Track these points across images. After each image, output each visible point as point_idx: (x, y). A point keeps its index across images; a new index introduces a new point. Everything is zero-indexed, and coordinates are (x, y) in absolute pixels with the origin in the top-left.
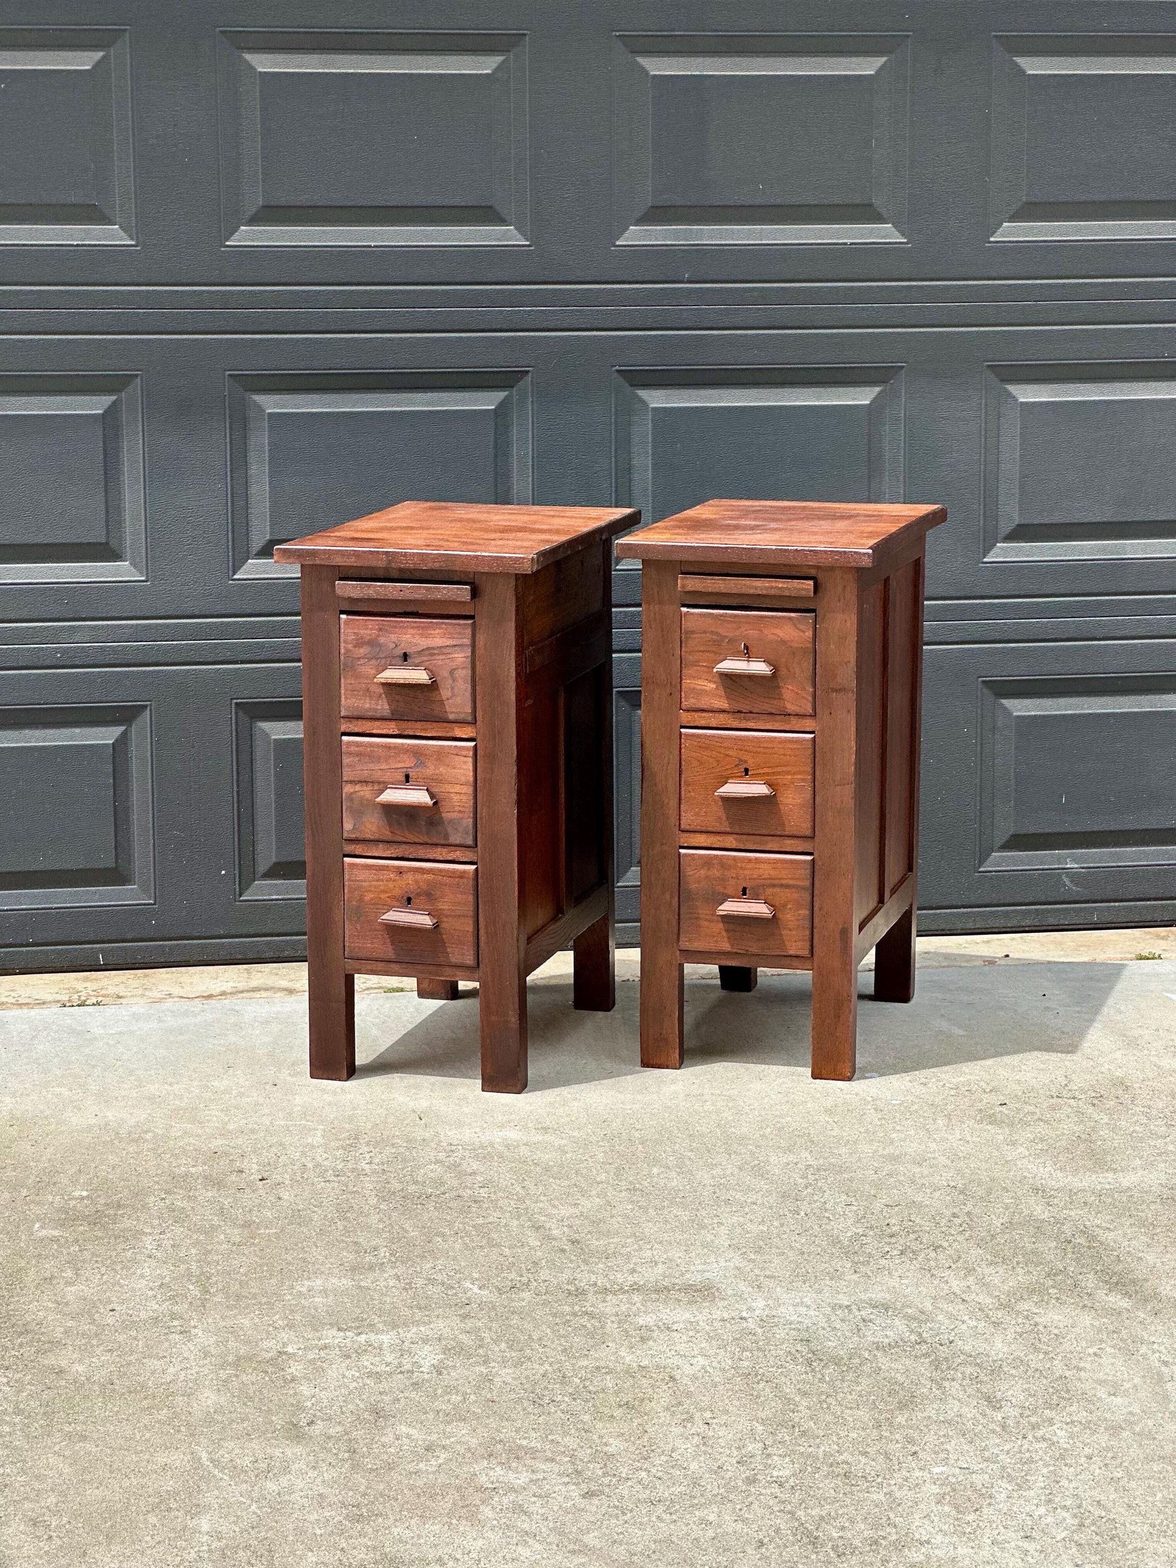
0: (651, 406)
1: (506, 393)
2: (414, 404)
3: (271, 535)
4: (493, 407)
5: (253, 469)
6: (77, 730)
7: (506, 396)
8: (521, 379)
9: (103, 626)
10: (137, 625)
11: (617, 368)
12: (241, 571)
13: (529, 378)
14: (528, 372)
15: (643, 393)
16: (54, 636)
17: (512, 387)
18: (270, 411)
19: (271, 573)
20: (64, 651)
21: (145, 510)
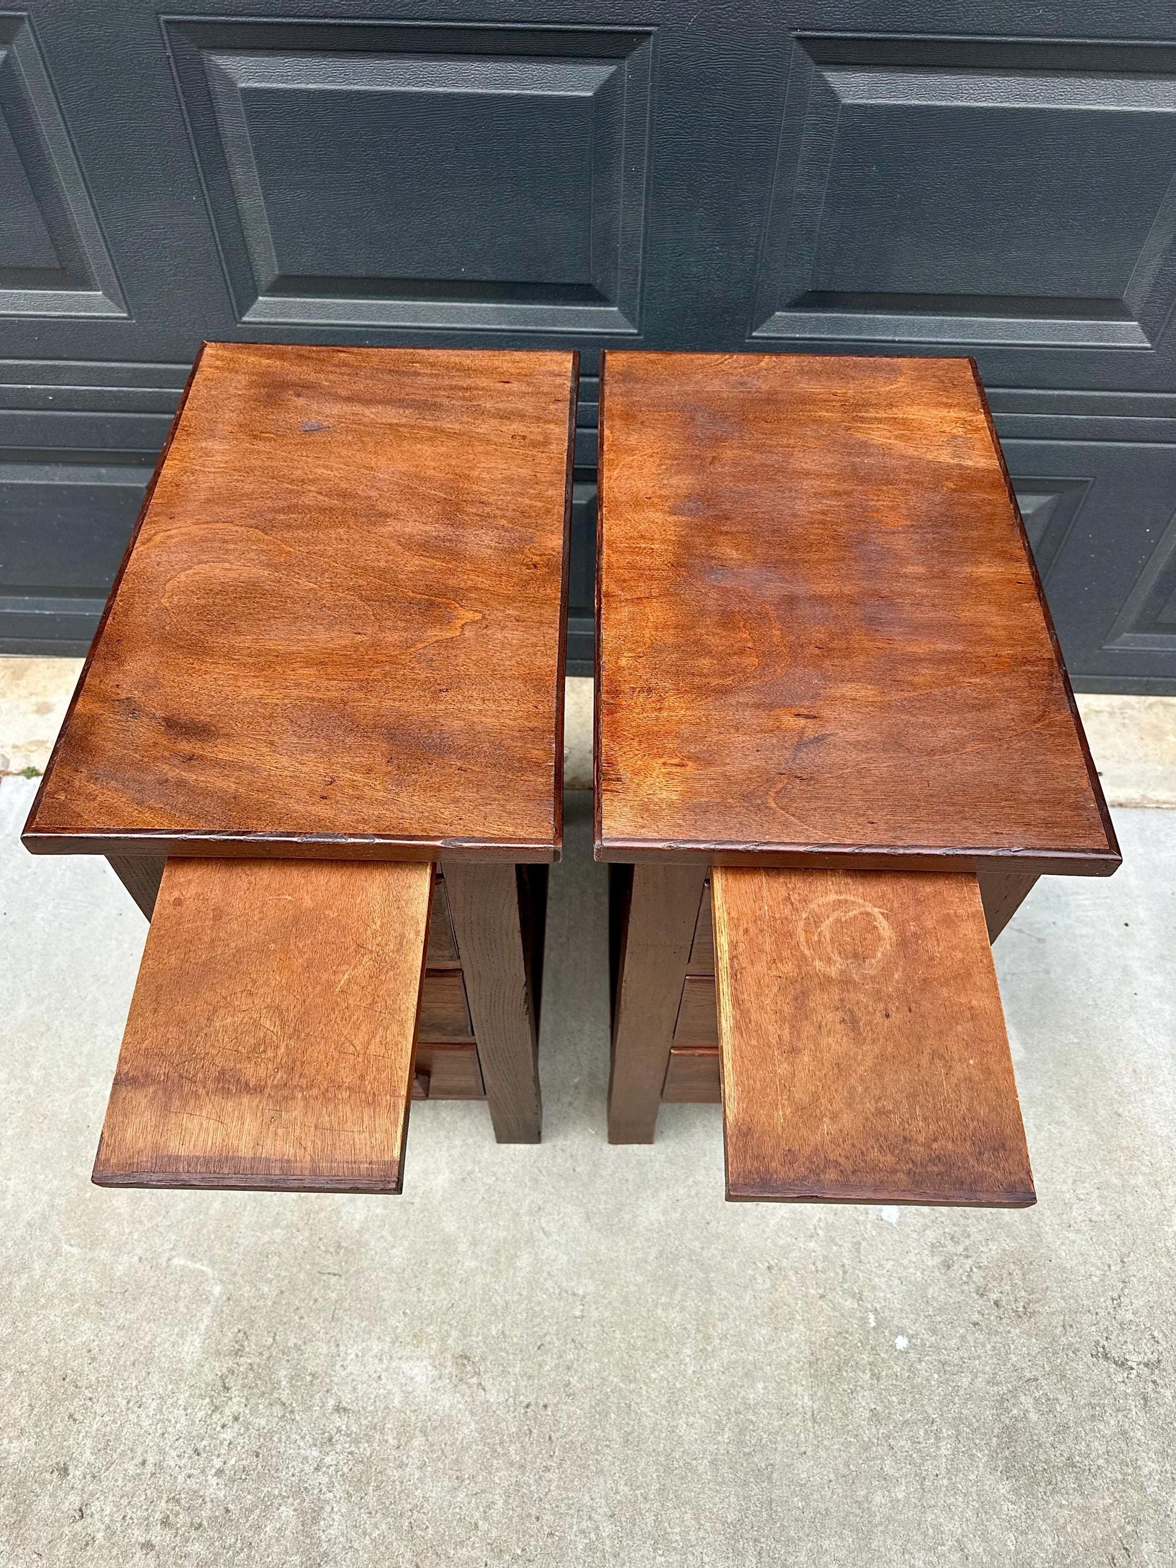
0: (844, 101)
1: (613, 68)
2: (466, 81)
3: (280, 268)
4: (590, 94)
5: (239, 174)
6: (103, 471)
7: (613, 74)
8: (639, 44)
9: (92, 368)
10: (134, 369)
11: (798, 33)
12: (251, 311)
13: (649, 44)
14: (649, 33)
15: (834, 78)
16: (37, 376)
17: (624, 58)
18: (243, 85)
19: (291, 317)
20: (55, 393)
21: (101, 228)
